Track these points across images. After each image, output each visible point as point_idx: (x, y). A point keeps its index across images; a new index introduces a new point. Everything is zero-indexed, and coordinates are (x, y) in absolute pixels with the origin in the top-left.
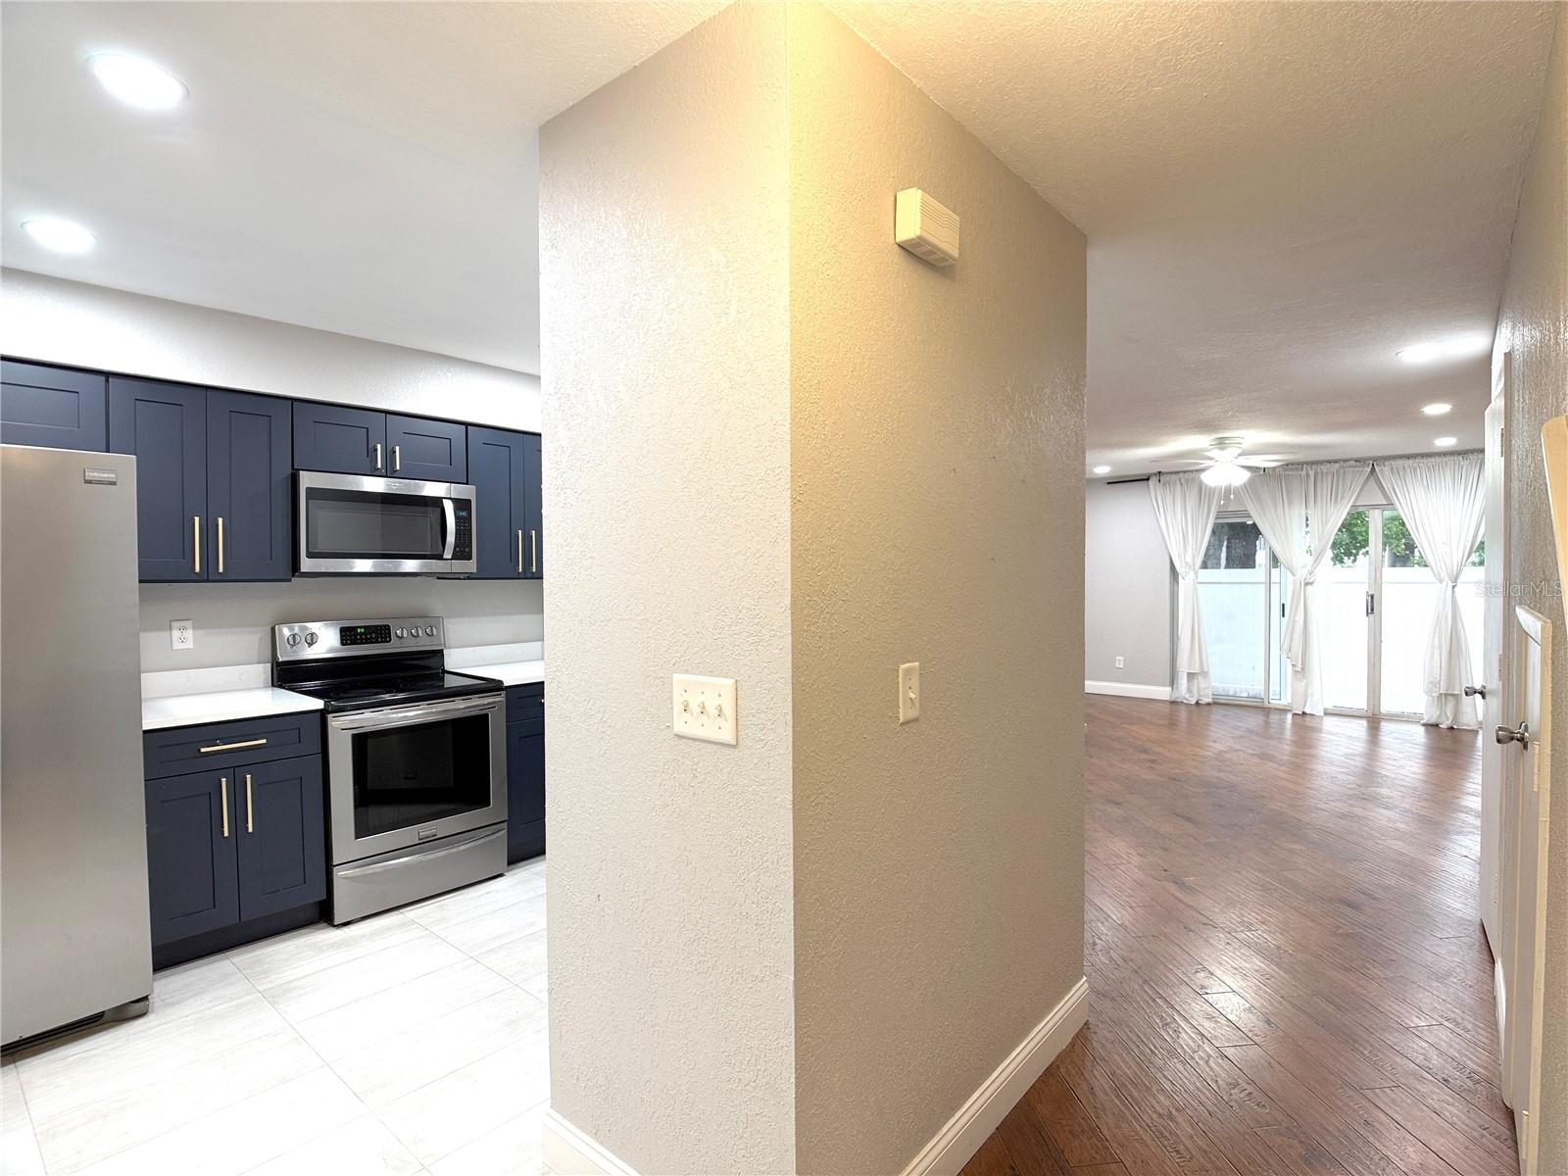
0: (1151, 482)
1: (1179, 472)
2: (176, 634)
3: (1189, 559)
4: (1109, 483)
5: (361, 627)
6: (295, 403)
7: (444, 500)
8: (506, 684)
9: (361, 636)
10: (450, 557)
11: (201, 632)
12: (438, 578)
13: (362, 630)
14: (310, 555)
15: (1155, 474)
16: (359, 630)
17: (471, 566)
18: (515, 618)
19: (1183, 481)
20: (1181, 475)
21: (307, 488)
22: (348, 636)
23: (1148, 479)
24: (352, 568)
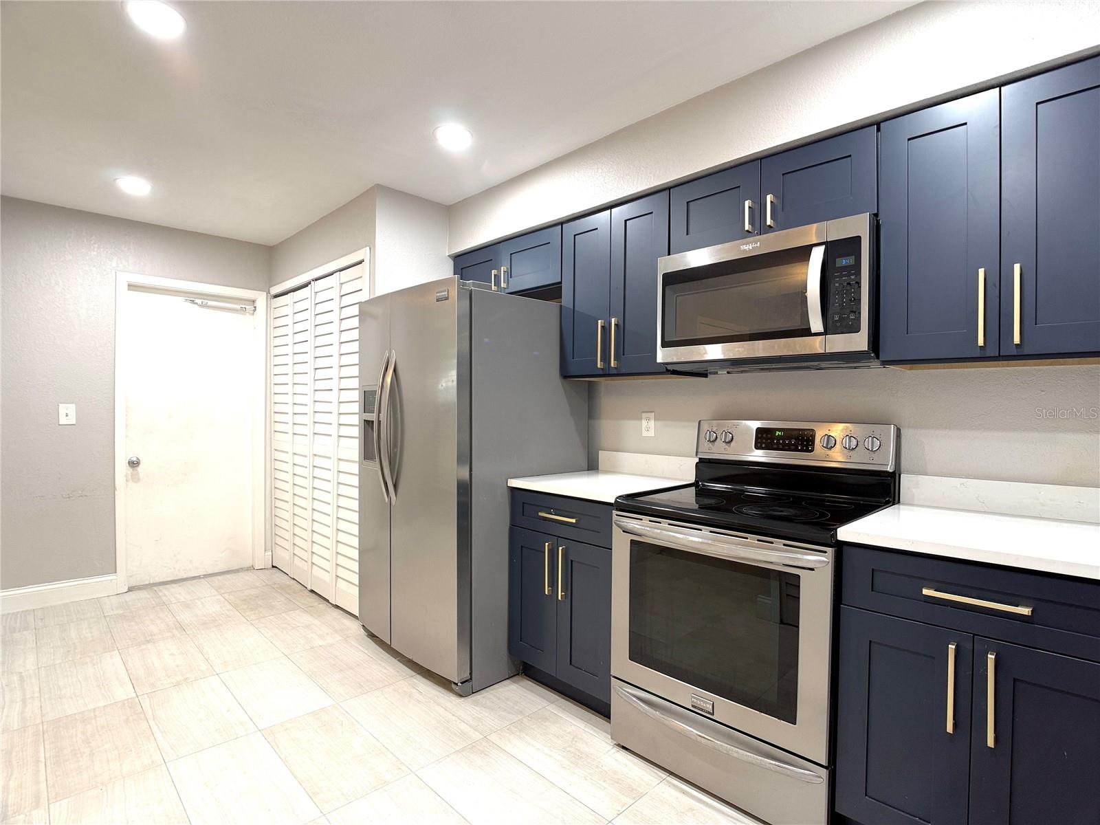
2: (644, 423)
5: (779, 430)
9: (778, 440)
11: (660, 423)
13: (782, 434)
14: (665, 344)
16: (777, 433)
18: (1070, 438)
21: (663, 275)
22: (765, 438)
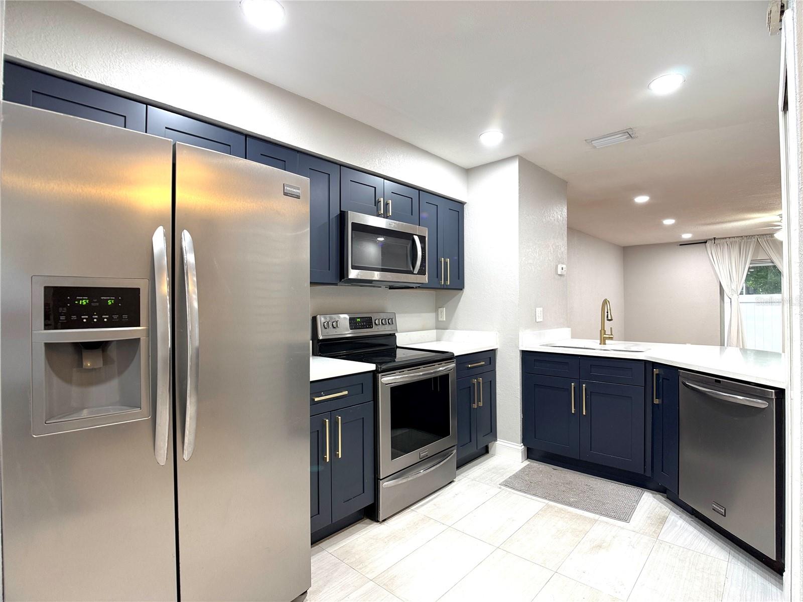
0: (708, 244)
1: (726, 238)
3: (734, 287)
4: (681, 245)
5: (358, 318)
6: (341, 167)
7: (414, 236)
8: (455, 355)
9: (359, 324)
10: (416, 273)
12: (391, 288)
13: (359, 320)
14: (354, 268)
15: (711, 240)
17: (425, 279)
19: (728, 243)
20: (728, 239)
21: (352, 223)
22: (353, 324)
23: (706, 242)
24: (373, 277)
